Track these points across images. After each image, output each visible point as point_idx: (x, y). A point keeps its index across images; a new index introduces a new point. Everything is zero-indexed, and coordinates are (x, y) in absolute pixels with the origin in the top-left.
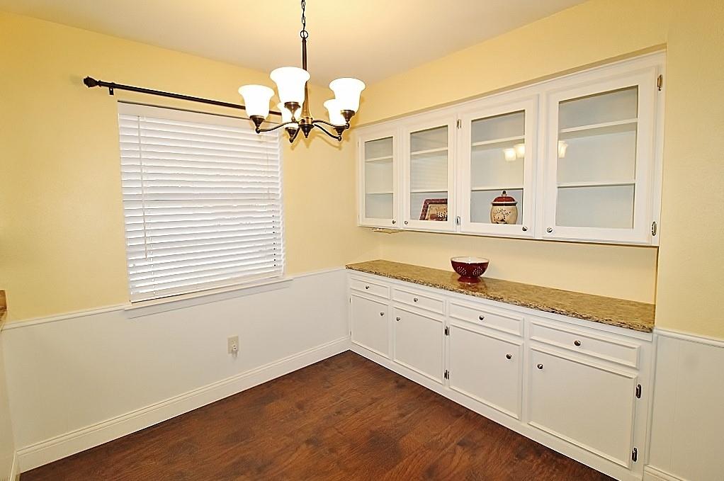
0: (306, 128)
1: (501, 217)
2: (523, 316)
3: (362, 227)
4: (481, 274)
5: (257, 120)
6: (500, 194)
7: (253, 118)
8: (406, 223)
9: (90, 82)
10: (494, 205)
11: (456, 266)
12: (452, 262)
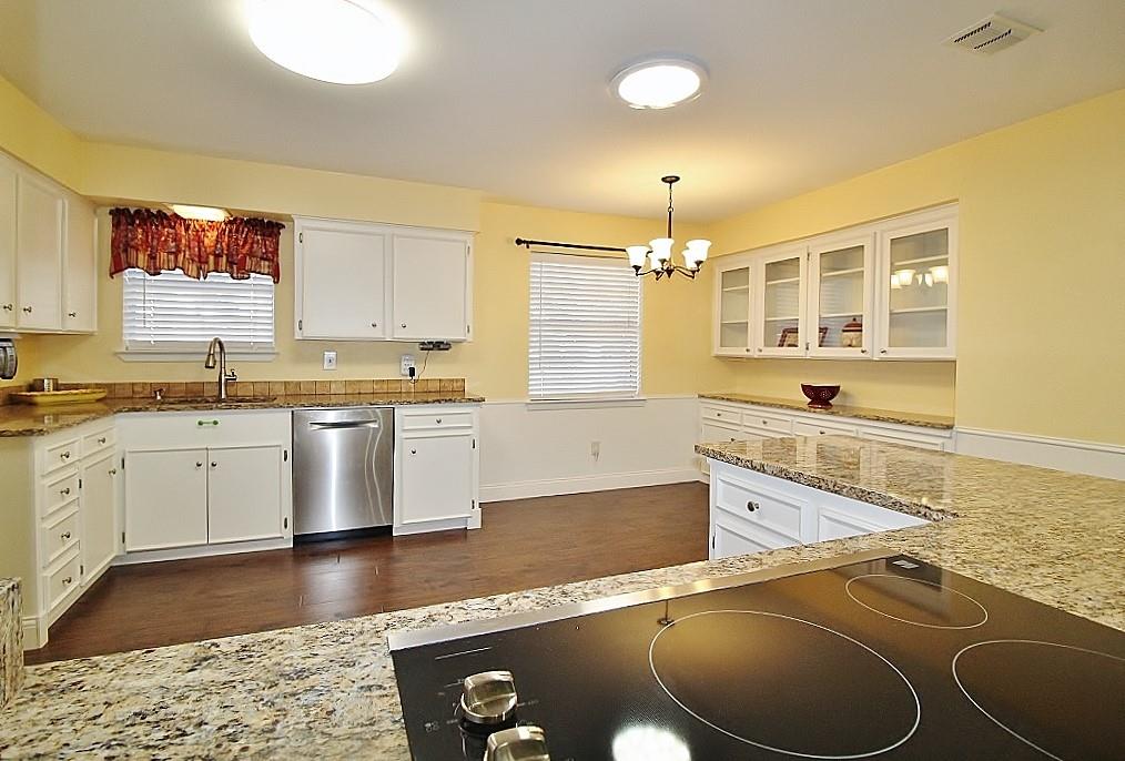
0: (669, 272)
1: (849, 343)
2: (857, 427)
3: (717, 357)
4: (831, 399)
5: (637, 268)
6: (851, 321)
7: (635, 267)
8: (761, 351)
9: (519, 242)
10: (844, 331)
11: (807, 389)
12: (803, 386)
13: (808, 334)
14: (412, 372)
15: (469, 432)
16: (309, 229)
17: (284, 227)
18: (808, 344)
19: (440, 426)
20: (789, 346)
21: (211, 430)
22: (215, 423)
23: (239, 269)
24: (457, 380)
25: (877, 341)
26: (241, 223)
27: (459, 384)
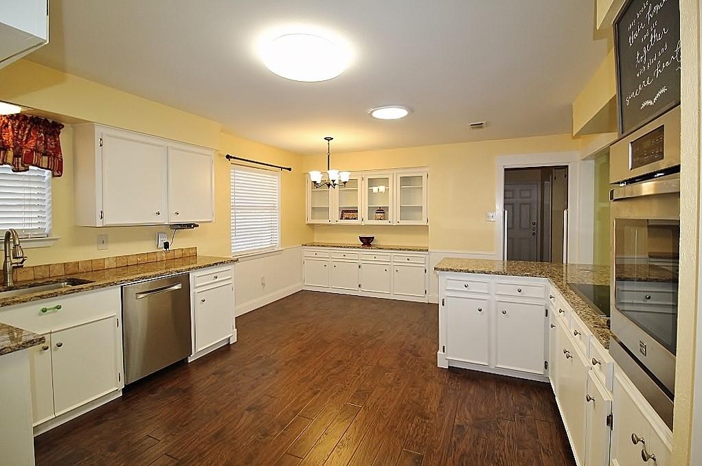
1: (379, 218)
2: (391, 254)
4: (371, 242)
6: (378, 208)
8: (337, 221)
9: (227, 156)
10: (376, 213)
11: (361, 239)
12: (360, 238)
13: (363, 213)
14: (166, 245)
15: (230, 282)
16: (108, 136)
17: (63, 126)
18: (363, 218)
19: (217, 280)
20: (346, 219)
21: (52, 315)
22: (59, 307)
23: (23, 162)
24: (192, 248)
25: (394, 217)
26: (23, 120)
27: (193, 251)
